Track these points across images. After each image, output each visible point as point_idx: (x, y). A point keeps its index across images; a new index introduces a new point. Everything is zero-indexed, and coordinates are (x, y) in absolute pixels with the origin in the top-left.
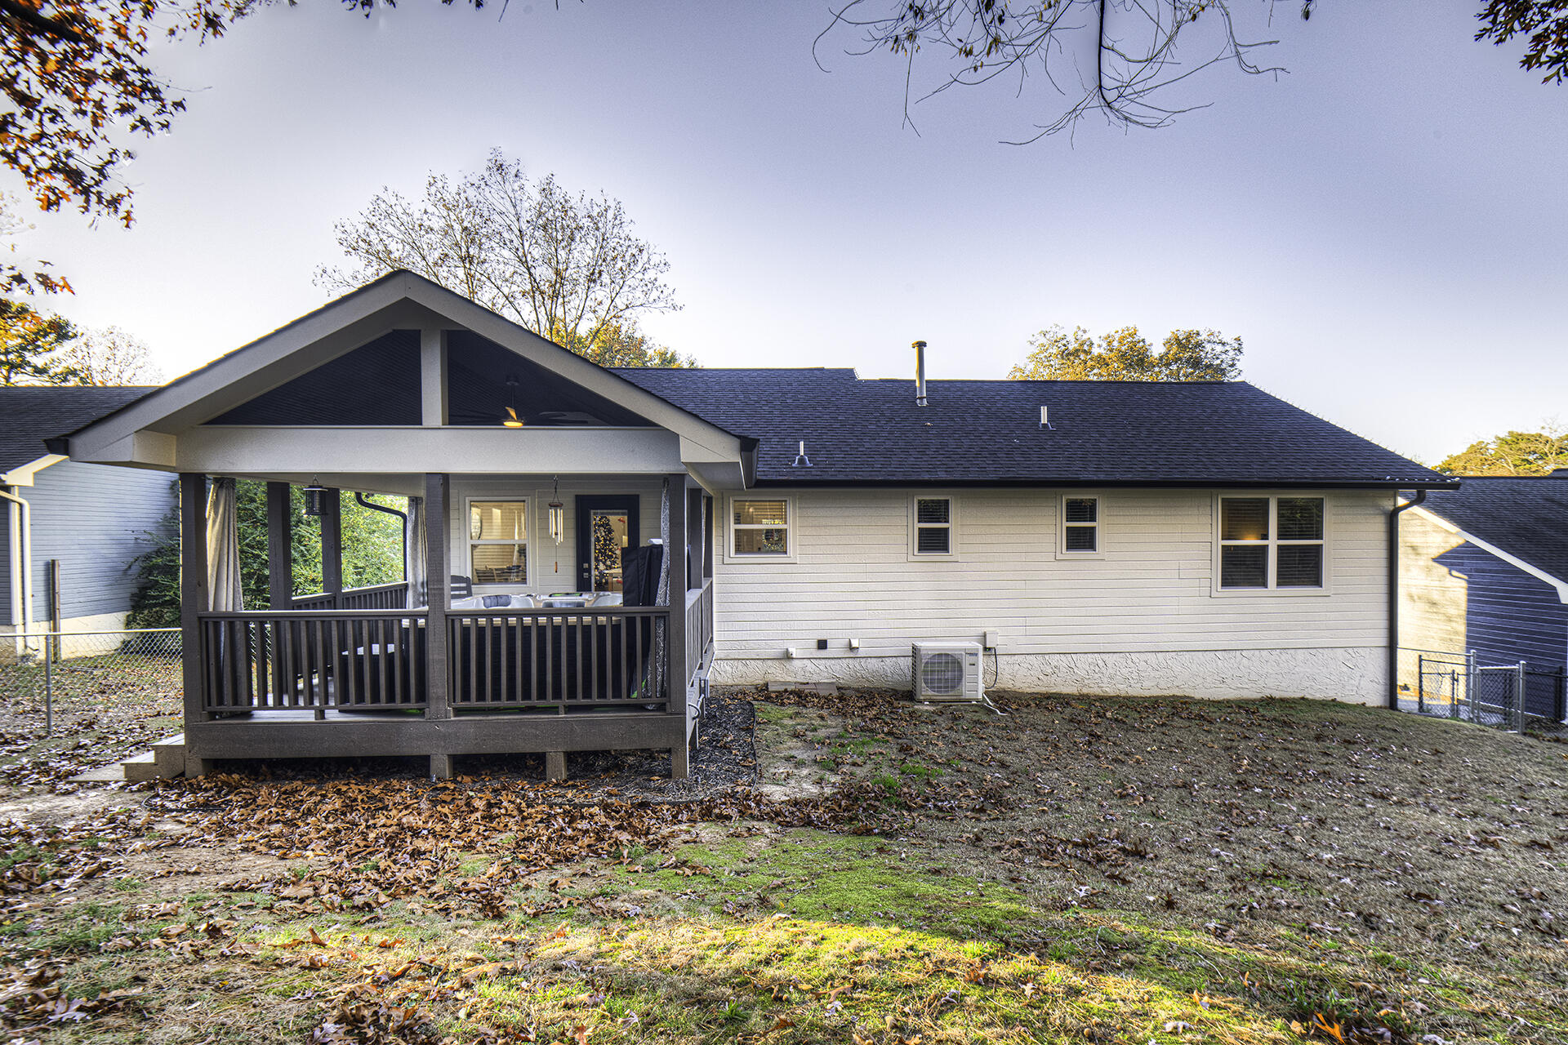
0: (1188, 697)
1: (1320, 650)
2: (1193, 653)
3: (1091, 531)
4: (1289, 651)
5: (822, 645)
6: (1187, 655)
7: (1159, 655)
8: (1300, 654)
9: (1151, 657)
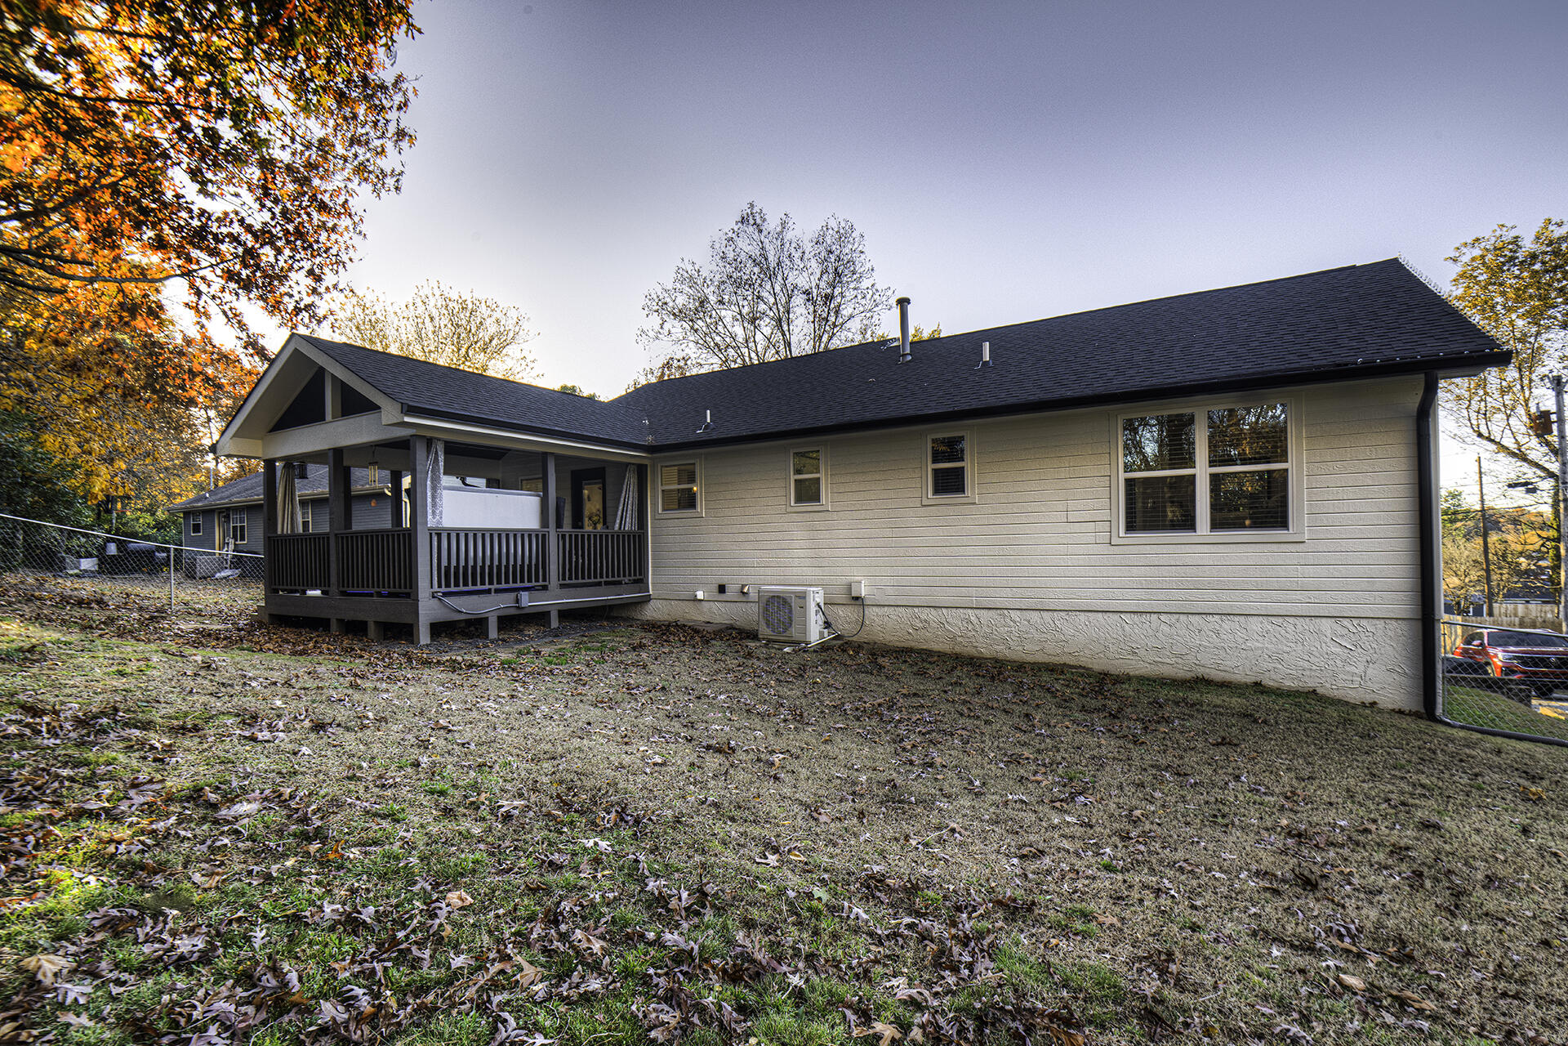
0: (1084, 668)
1: (1291, 620)
2: (1089, 614)
3: (960, 472)
4: (1236, 619)
5: (722, 589)
6: (1082, 616)
7: (1045, 614)
8: (1255, 624)
9: (1035, 616)
